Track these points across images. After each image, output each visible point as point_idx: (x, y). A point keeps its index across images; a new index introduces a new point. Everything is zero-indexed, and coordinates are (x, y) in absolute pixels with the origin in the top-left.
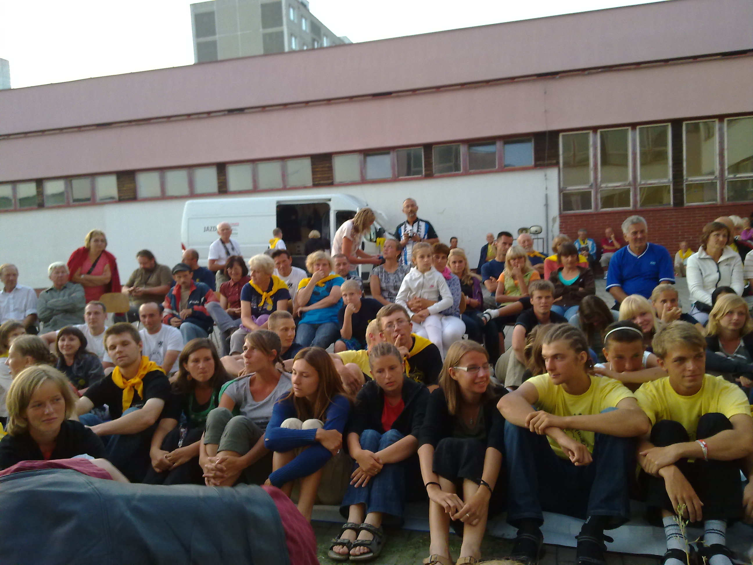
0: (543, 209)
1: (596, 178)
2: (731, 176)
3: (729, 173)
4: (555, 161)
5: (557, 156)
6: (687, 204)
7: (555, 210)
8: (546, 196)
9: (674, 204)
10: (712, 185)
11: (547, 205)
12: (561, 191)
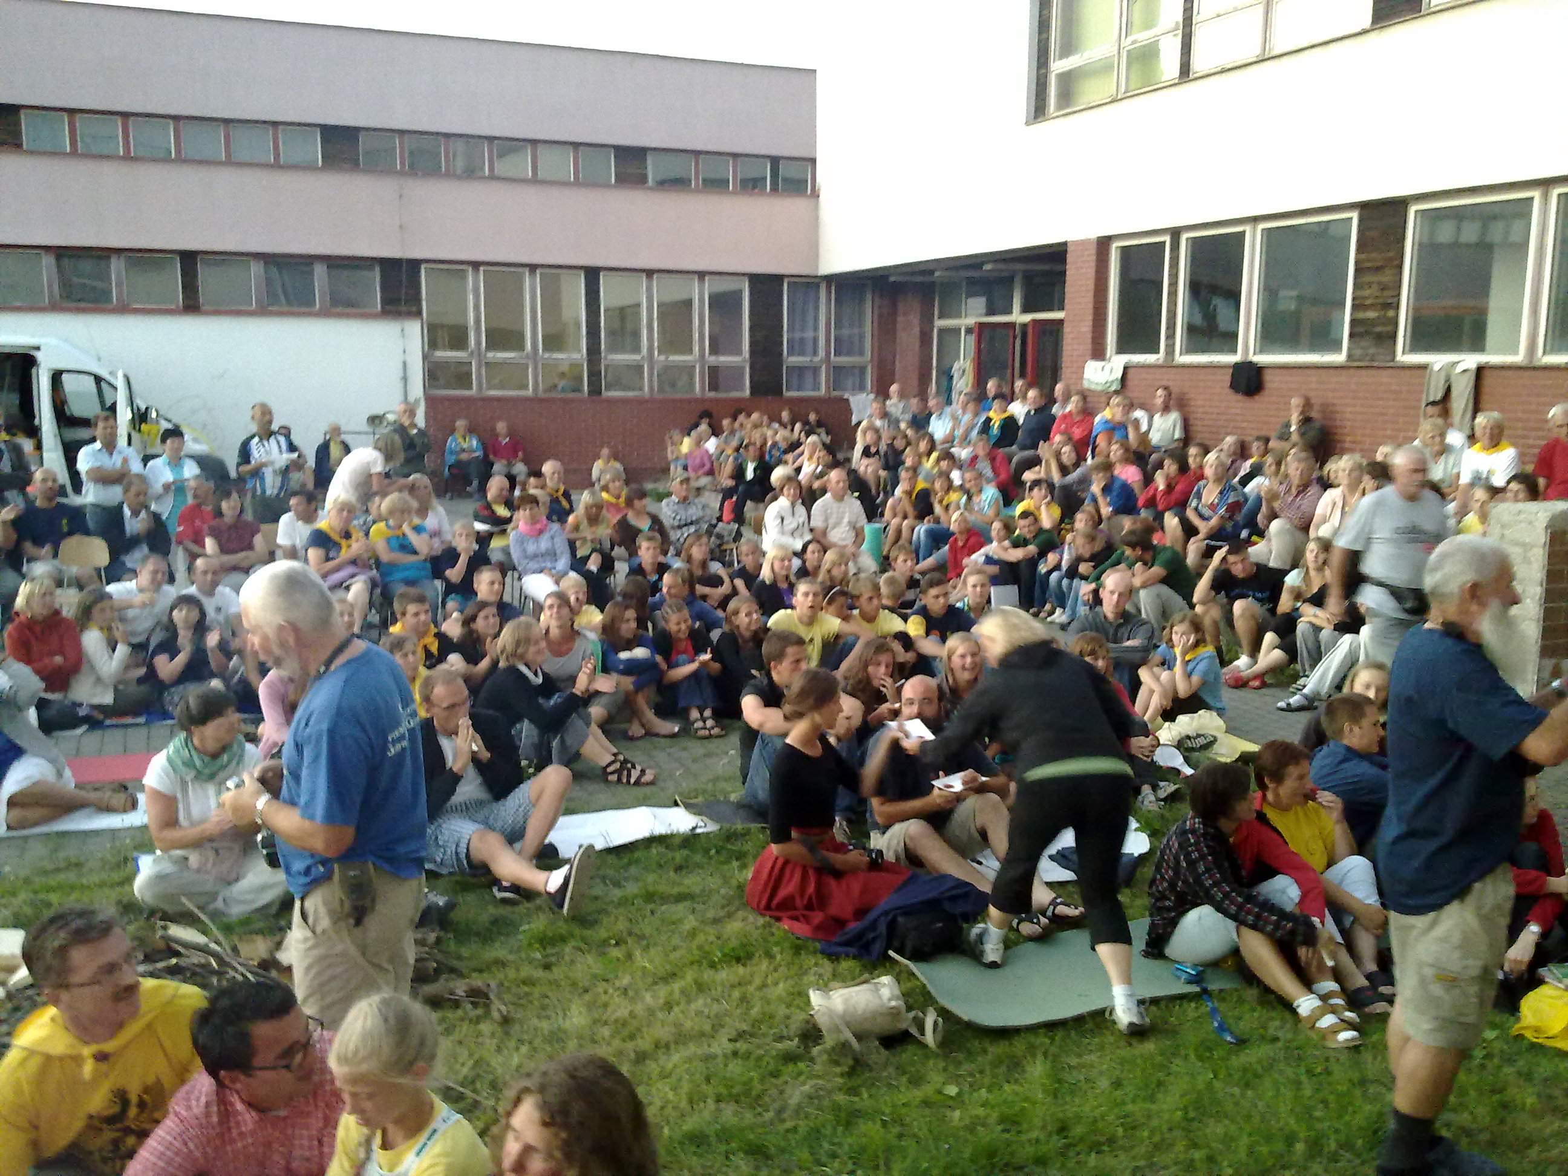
0: (399, 386)
1: (478, 343)
2: (662, 358)
3: (660, 353)
4: (414, 309)
5: (417, 300)
6: (606, 394)
7: (417, 390)
8: (405, 364)
9: (589, 392)
10: (639, 368)
11: (405, 379)
12: (425, 357)
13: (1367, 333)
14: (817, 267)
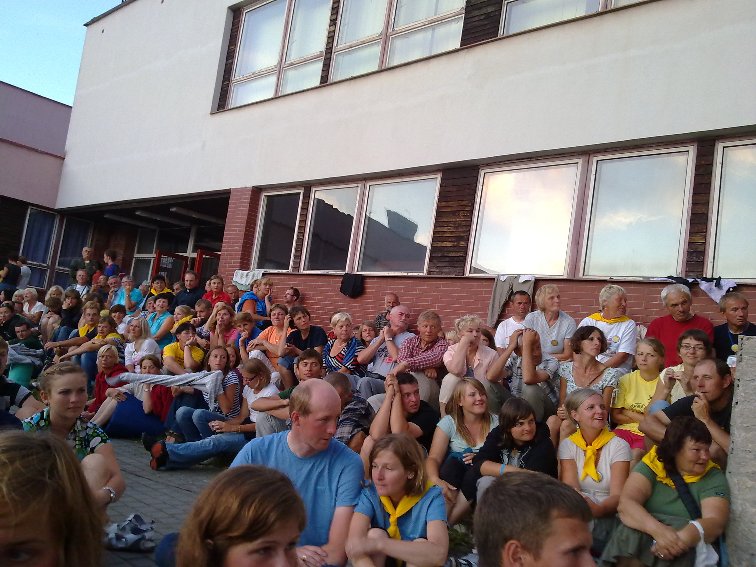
13: (444, 257)
14: (55, 204)
